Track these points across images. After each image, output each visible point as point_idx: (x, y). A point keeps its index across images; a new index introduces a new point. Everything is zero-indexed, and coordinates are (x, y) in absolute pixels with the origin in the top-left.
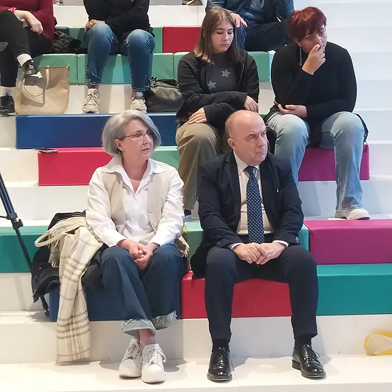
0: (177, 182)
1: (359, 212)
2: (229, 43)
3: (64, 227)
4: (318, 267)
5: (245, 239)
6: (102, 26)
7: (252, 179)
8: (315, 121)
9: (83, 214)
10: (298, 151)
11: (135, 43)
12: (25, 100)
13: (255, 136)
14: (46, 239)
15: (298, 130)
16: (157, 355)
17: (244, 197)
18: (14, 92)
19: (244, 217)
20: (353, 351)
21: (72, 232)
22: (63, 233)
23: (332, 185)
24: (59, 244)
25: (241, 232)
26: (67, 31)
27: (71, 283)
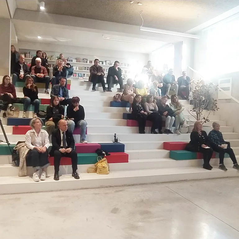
0: (47, 134)
1: (86, 142)
2: (58, 103)
3: (21, 145)
4: (78, 154)
5: (62, 147)
6: (28, 98)
7: (64, 135)
8: (76, 121)
9: (25, 142)
10: (73, 128)
11: (36, 102)
12: (9, 114)
13: (65, 125)
14: (16, 148)
15: (73, 123)
16: (44, 174)
17: (62, 139)
18: (6, 112)
19: (62, 143)
20: (85, 172)
21: (23, 147)
22: (21, 147)
23: (79, 135)
24: (19, 149)
25: (61, 146)
26: (19, 98)
27: (23, 159)
